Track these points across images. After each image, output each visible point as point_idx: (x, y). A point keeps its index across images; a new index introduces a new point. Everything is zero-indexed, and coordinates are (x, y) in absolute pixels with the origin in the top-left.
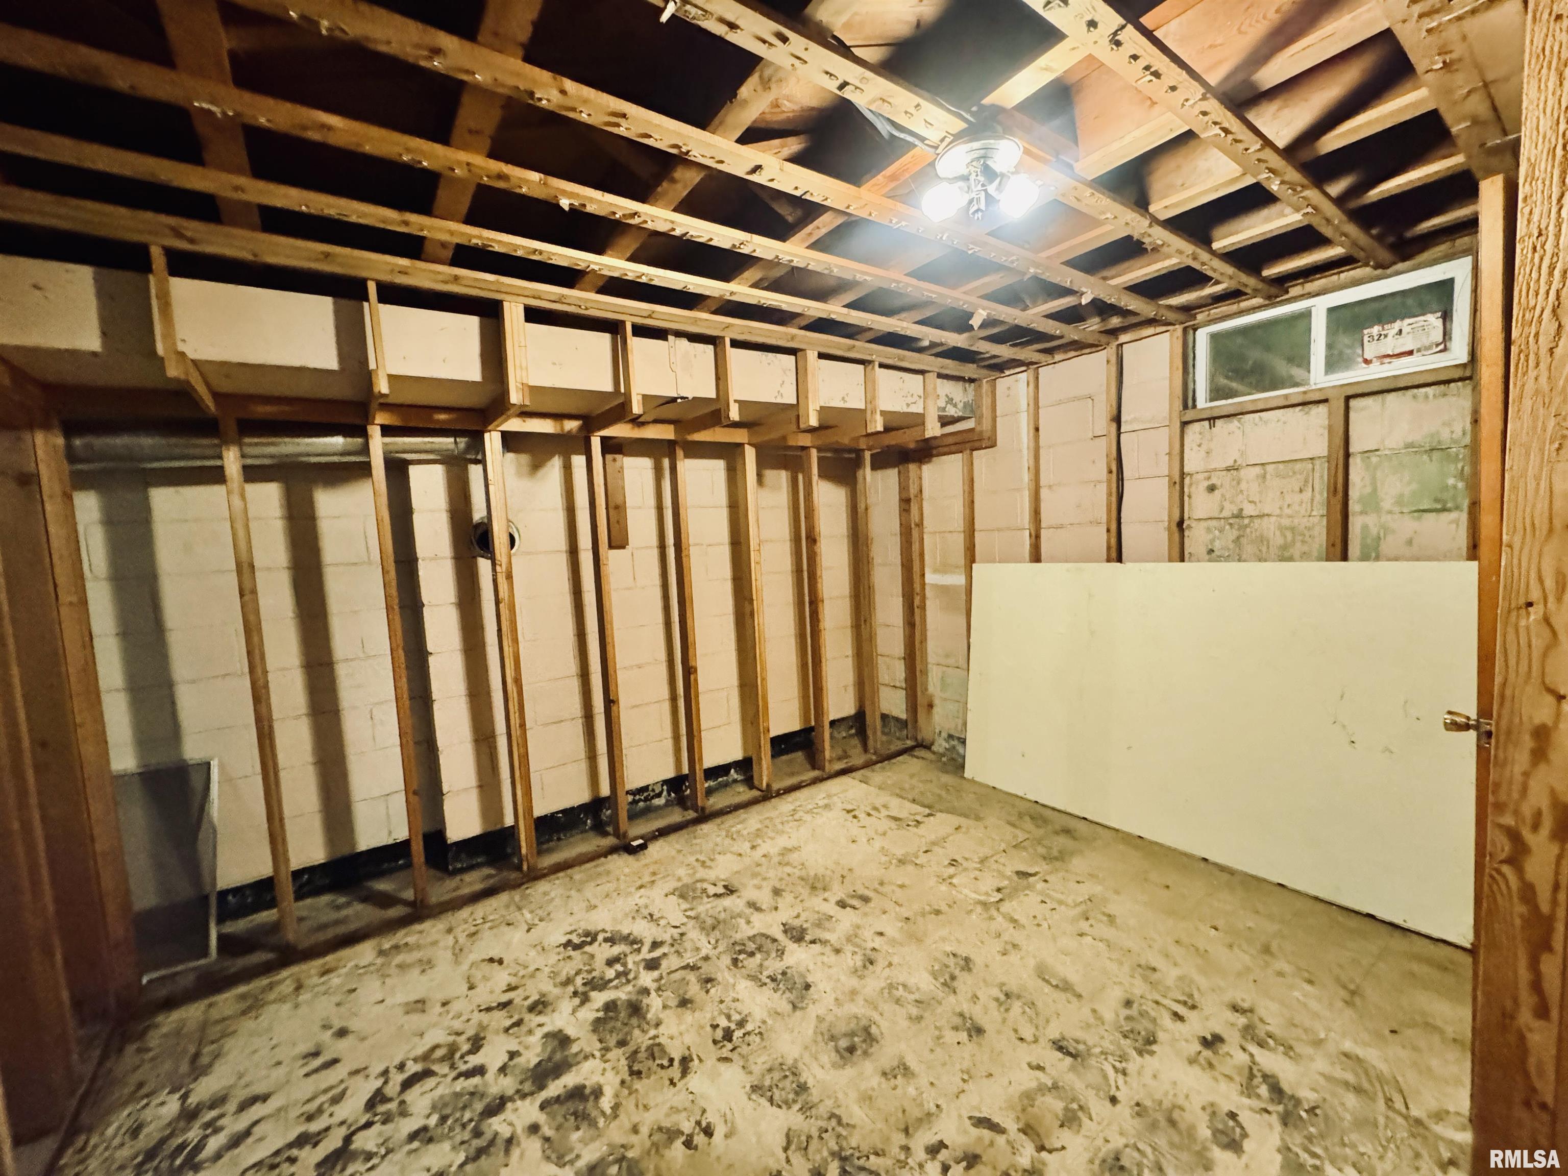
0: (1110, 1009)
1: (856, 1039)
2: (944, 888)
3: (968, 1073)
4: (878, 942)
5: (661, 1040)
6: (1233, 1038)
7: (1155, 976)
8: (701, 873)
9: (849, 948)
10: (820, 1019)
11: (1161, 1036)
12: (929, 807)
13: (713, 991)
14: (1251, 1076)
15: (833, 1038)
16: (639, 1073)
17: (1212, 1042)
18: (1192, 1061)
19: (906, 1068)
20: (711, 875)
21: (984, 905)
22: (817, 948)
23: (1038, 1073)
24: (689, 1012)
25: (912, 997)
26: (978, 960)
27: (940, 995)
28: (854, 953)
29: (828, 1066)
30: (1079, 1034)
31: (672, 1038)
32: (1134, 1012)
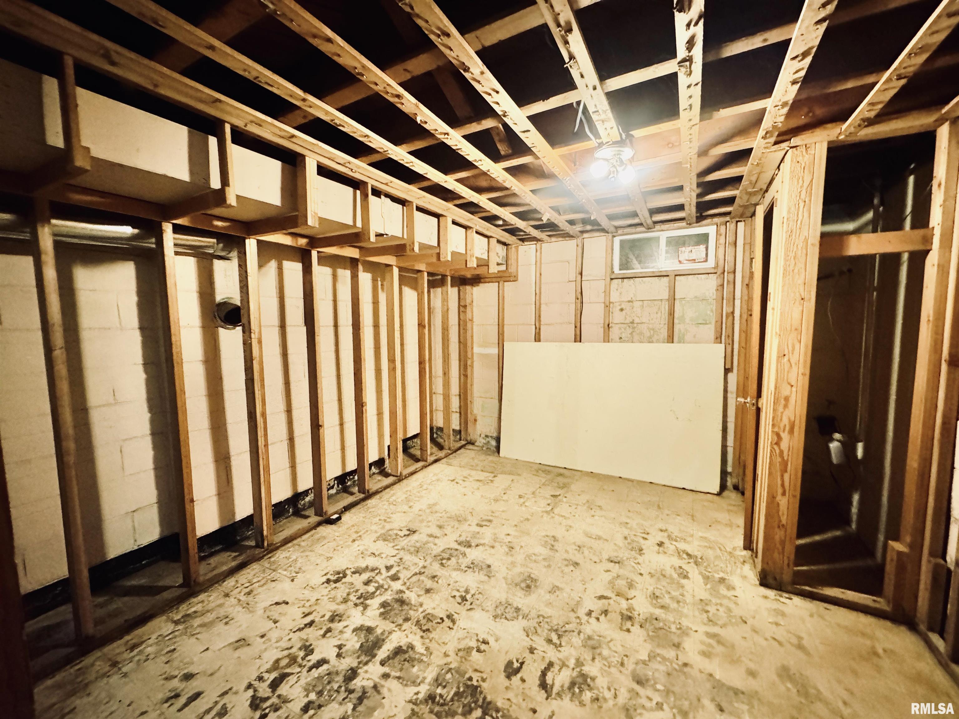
0: (620, 542)
1: (528, 582)
2: (523, 508)
3: (583, 581)
4: (509, 539)
5: (428, 611)
6: (666, 541)
7: (629, 526)
8: (388, 527)
9: (497, 544)
10: (505, 578)
11: (644, 547)
12: (492, 473)
13: (440, 581)
14: (679, 553)
15: (516, 585)
16: (428, 630)
17: (661, 544)
18: (659, 553)
19: (557, 587)
20: (396, 525)
21: (547, 512)
22: (480, 548)
23: (609, 573)
24: (434, 595)
25: (541, 558)
26: (559, 536)
27: (551, 553)
28: (501, 546)
29: (523, 596)
30: (615, 554)
31: (434, 609)
32: (629, 541)
